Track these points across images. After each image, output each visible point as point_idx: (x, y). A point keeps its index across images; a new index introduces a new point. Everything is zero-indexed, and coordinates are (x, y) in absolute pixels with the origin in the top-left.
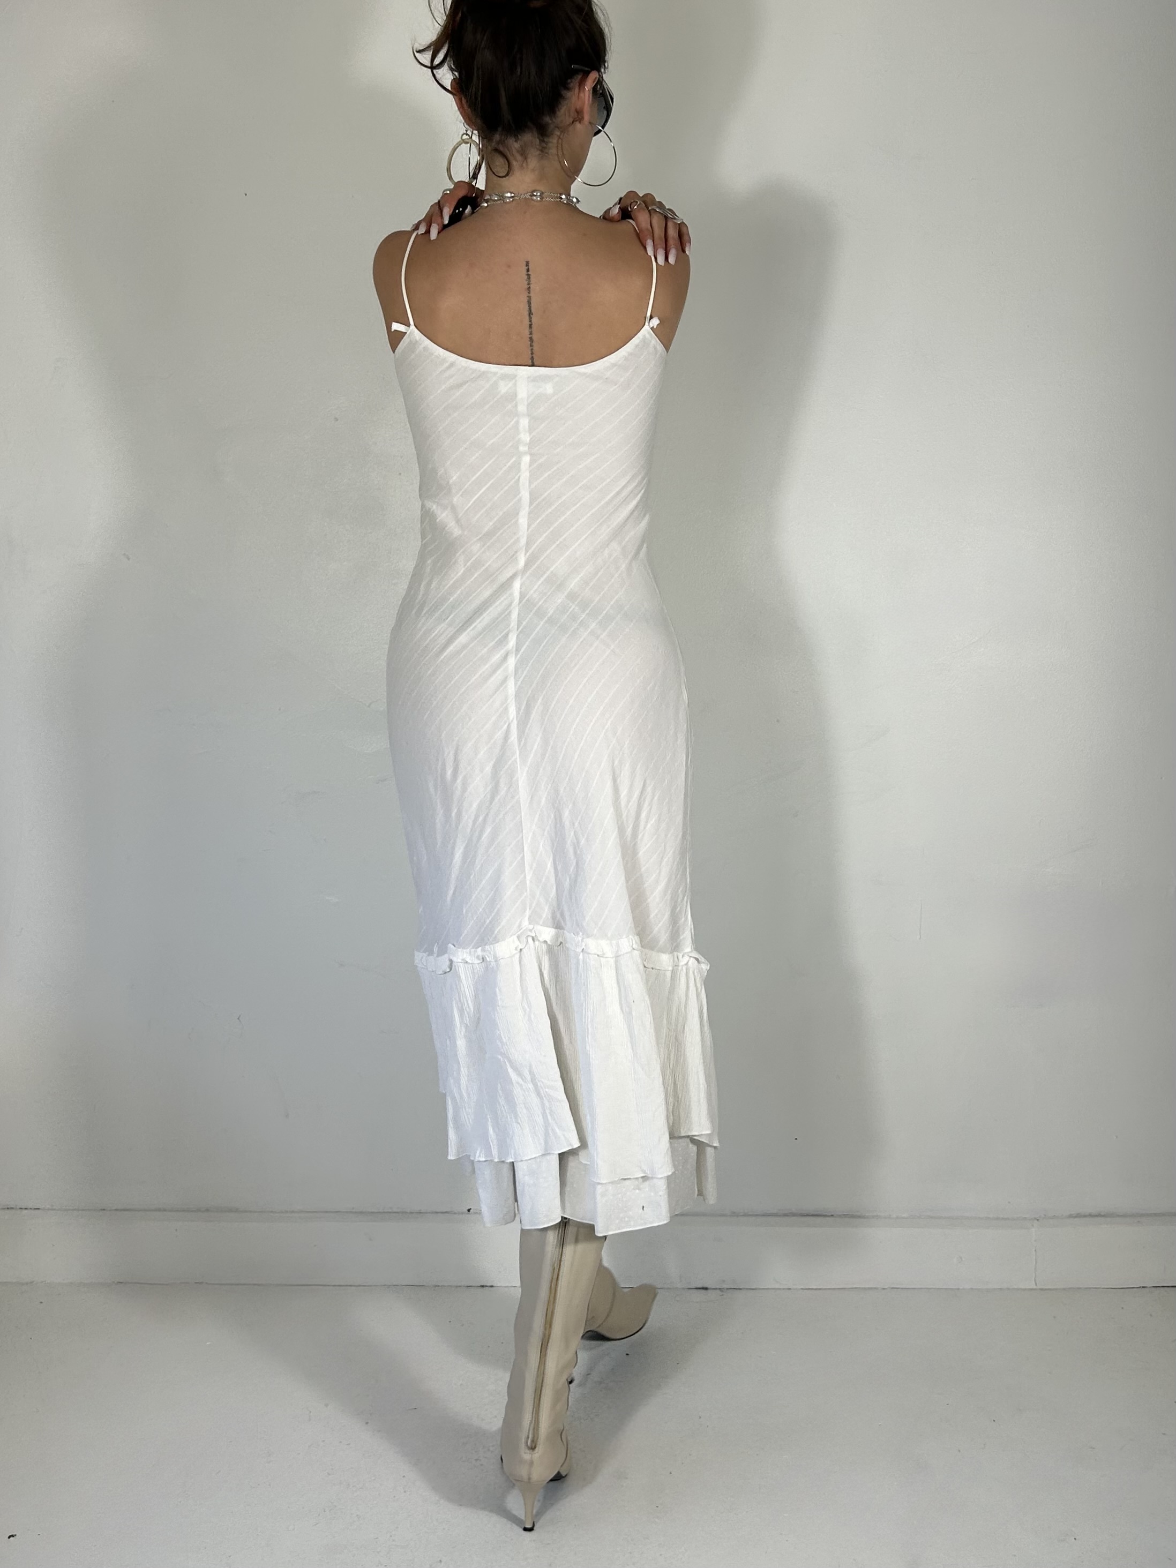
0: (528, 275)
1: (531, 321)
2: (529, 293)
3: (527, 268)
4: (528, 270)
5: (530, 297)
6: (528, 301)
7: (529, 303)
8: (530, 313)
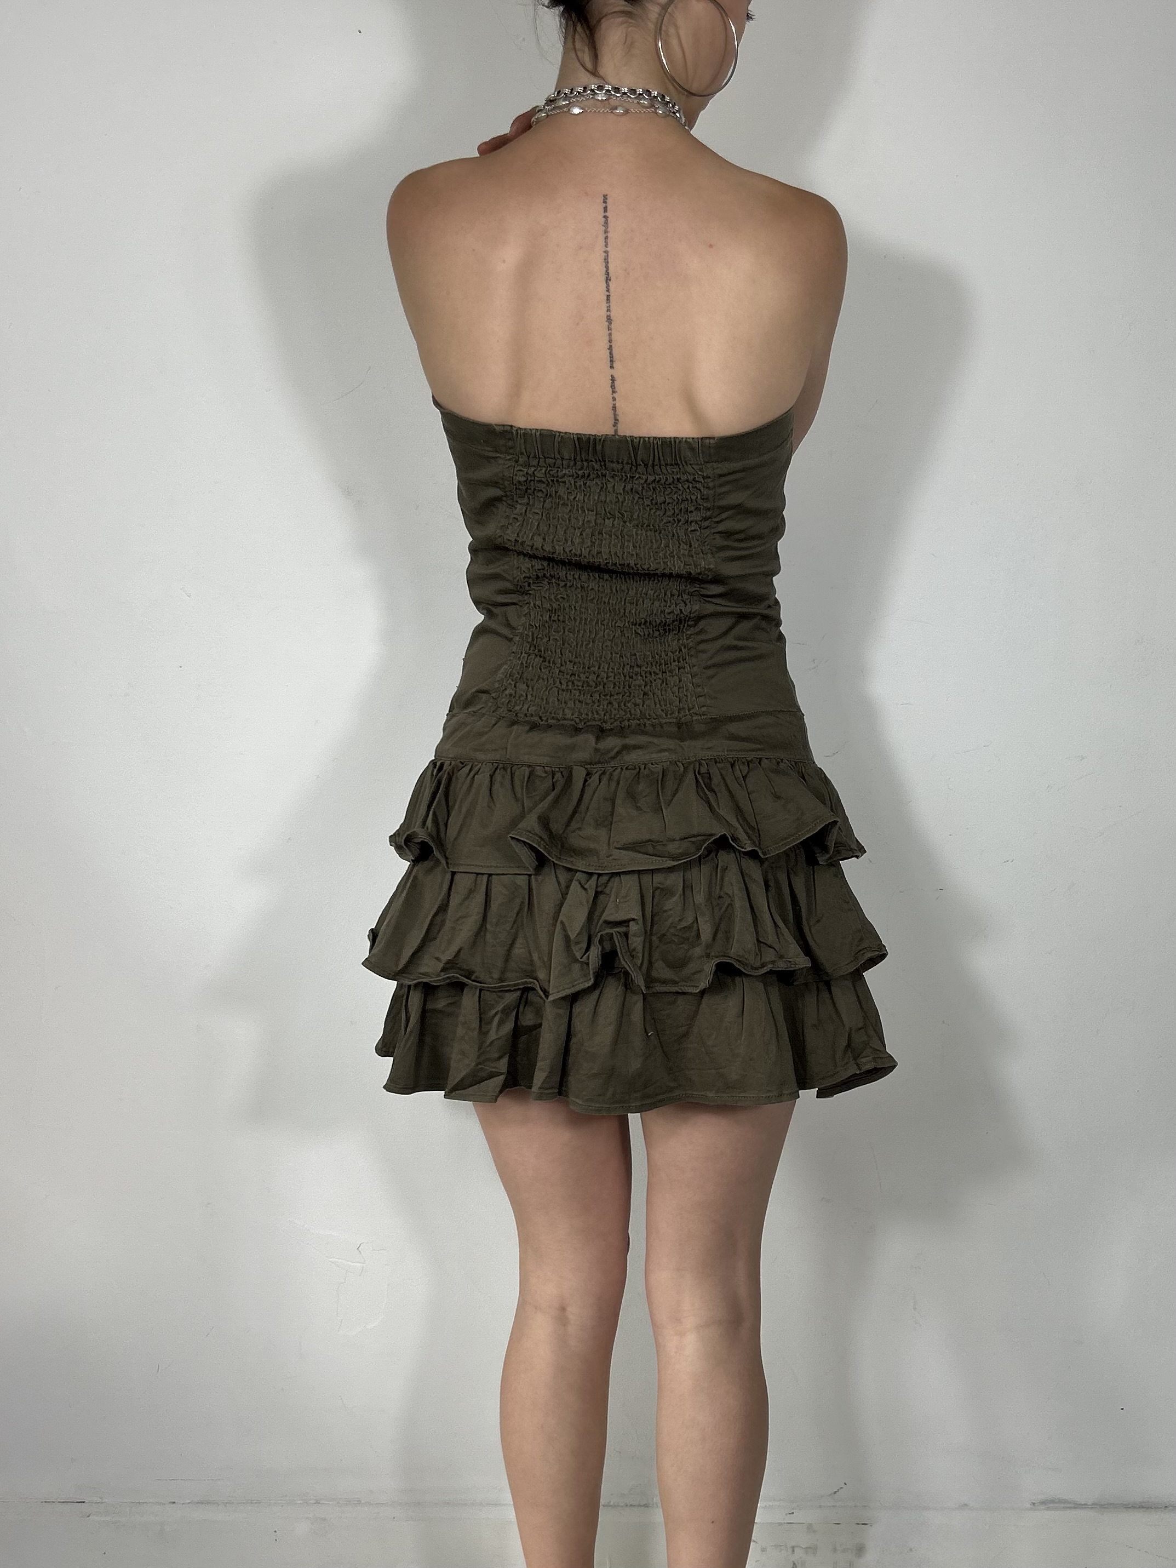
0: (606, 217)
1: (608, 291)
2: (606, 246)
3: (604, 205)
4: (605, 209)
5: (606, 252)
6: (605, 259)
7: (606, 261)
8: (608, 279)
